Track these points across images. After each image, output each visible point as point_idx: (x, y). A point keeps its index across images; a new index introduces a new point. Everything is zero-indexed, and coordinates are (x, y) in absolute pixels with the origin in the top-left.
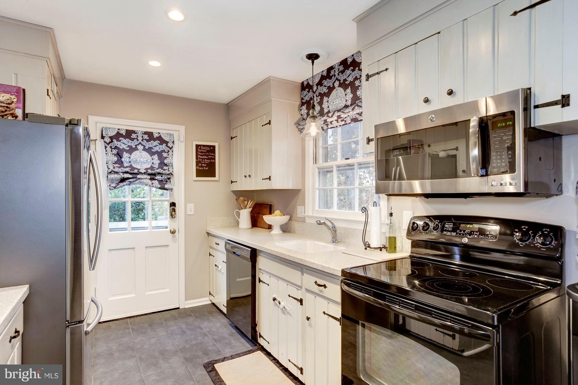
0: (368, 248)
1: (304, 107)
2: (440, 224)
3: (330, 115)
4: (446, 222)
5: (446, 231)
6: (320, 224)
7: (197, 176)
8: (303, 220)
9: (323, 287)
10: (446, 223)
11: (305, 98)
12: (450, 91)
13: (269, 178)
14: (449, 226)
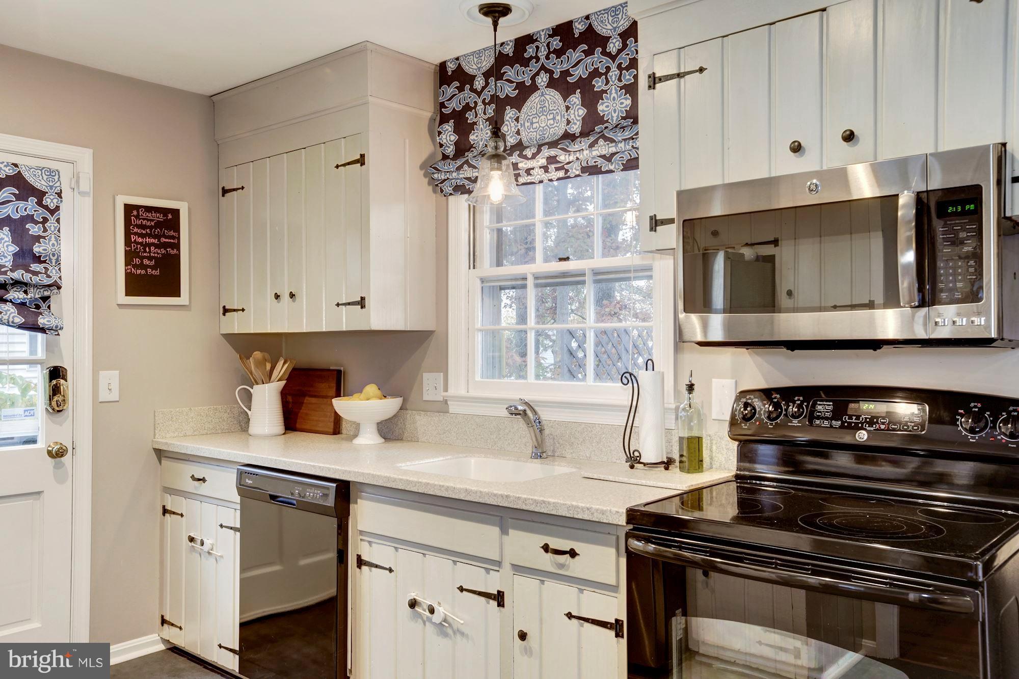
0: (636, 465)
1: (449, 127)
2: (805, 404)
3: (529, 153)
4: (818, 400)
5: (818, 418)
6: (516, 414)
7: (128, 293)
8: (442, 407)
9: (568, 555)
10: (818, 403)
11: (450, 104)
12: (848, 133)
13: (362, 303)
14: (824, 407)
